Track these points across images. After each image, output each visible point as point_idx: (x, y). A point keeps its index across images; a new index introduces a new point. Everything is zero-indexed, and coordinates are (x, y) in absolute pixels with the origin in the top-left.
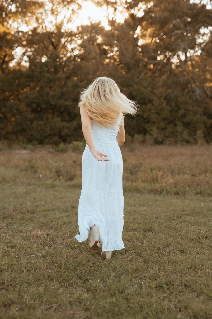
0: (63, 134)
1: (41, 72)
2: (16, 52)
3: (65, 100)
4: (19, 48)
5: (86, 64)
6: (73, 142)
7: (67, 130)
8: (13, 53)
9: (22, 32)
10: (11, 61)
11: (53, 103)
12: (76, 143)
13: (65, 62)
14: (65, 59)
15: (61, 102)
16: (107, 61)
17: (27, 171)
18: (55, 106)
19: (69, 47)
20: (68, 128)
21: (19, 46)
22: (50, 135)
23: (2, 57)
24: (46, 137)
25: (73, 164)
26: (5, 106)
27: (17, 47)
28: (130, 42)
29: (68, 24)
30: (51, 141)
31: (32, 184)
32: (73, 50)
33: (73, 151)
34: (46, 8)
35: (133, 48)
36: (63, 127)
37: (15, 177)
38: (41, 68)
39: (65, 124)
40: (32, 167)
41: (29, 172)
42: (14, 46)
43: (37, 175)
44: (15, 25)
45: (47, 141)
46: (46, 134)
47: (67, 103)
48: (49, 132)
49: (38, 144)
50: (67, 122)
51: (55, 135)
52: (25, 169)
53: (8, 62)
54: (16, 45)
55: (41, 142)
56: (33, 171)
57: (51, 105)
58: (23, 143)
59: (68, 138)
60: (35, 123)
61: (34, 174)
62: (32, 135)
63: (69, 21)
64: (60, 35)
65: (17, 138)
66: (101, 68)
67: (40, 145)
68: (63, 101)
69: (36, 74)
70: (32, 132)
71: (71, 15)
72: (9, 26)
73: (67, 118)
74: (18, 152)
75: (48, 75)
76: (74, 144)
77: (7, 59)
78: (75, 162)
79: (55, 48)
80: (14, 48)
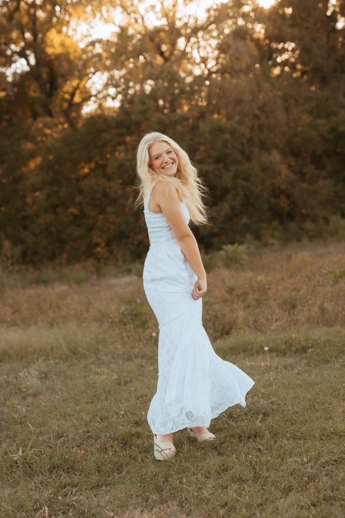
1: (144, 112)
2: (93, 83)
4: (98, 74)
5: (234, 81)
6: (224, 247)
8: (88, 85)
9: (100, 41)
10: (85, 103)
12: (230, 248)
13: (191, 85)
14: (189, 80)
16: (277, 71)
17: (125, 324)
19: (196, 56)
21: (98, 70)
23: (67, 96)
25: (227, 296)
26: (81, 192)
27: (94, 74)
28: (319, 25)
29: (188, 7)
31: (136, 357)
32: (204, 60)
33: (228, 266)
35: (328, 37)
37: (98, 343)
38: (144, 103)
40: (136, 315)
41: (129, 326)
42: (88, 71)
43: (147, 332)
44: (83, 28)
52: (121, 321)
53: (79, 106)
54: (92, 70)
56: (138, 323)
58: (124, 261)
59: (215, 240)
61: (140, 330)
62: (140, 243)
64: (174, 33)
65: (111, 252)
66: (266, 86)
69: (133, 117)
70: (140, 238)
72: (70, 33)
74: (113, 281)
76: (226, 252)
77: (77, 99)
78: (231, 290)
79: (166, 60)
80: (87, 75)
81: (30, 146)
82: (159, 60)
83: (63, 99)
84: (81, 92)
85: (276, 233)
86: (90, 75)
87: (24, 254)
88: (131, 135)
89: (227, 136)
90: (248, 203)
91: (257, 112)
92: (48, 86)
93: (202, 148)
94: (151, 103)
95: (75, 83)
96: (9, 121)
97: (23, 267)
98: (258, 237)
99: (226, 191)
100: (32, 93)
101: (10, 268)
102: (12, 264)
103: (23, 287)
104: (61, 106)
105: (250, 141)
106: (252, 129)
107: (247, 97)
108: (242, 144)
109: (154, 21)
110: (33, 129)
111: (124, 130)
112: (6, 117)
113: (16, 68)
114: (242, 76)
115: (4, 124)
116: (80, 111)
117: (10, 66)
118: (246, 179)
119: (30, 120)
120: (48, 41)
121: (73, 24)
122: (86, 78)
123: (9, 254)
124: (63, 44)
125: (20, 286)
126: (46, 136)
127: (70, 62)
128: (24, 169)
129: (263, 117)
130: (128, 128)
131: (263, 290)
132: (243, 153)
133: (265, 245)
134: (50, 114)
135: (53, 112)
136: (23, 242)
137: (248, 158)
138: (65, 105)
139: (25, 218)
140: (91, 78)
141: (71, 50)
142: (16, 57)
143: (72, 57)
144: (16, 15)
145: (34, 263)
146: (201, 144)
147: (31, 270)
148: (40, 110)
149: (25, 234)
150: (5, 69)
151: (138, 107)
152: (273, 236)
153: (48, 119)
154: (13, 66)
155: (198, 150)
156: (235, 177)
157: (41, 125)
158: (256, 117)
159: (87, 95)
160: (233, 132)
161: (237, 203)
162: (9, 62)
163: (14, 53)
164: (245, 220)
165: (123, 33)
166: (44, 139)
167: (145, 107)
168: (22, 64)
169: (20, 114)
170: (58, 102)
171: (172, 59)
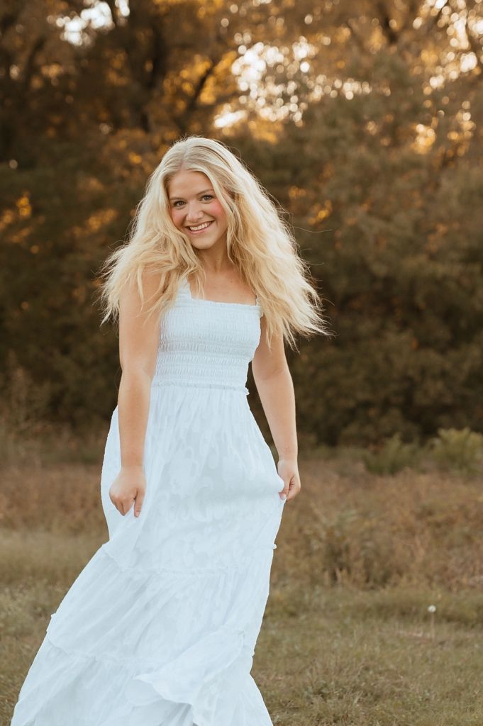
0: (420, 399)
1: (332, 142)
2: (245, 66)
3: (433, 257)
4: (259, 46)
7: (440, 385)
8: (236, 69)
10: (221, 107)
11: (380, 270)
15: (412, 264)
18: (389, 281)
20: (444, 374)
22: (367, 405)
23: (187, 88)
24: (352, 414)
27: (249, 46)
30: (369, 430)
36: (423, 372)
38: (333, 125)
39: (432, 358)
42: (238, 39)
45: (352, 429)
46: (351, 404)
47: (441, 269)
48: (362, 396)
49: (318, 444)
50: (442, 352)
51: (386, 405)
53: (210, 111)
54: (248, 37)
57: (374, 278)
59: (444, 419)
67: (323, 450)
68: (422, 259)
69: (309, 149)
73: (443, 333)
75: (362, 151)
77: (207, 97)
79: (392, 37)
80: (236, 48)
81: (94, 184)
82: (376, 40)
83: (179, 93)
84: (218, 83)
86: (242, 49)
87: (55, 403)
88: (301, 185)
92: (149, 66)
93: (442, 229)
94: (349, 126)
95: (200, 67)
96: (61, 128)
97: (50, 427)
100: (113, 77)
101: (23, 426)
102: (27, 418)
103: (44, 465)
104: (172, 107)
110: (106, 151)
111: (287, 175)
112: (56, 119)
113: (90, 21)
115: (51, 133)
116: (212, 121)
117: (79, 13)
119: (106, 129)
122: (232, 54)
123: (23, 396)
125: (38, 462)
126: (130, 167)
127: (198, 25)
128: (78, 231)
130: (296, 172)
134: (144, 124)
135: (152, 119)
136: (57, 377)
138: (181, 105)
139: (68, 329)
140: (242, 55)
143: (202, 13)
145: (74, 423)
146: (441, 220)
147: (66, 434)
148: (125, 113)
149: (62, 363)
150: (67, 18)
151: (320, 131)
153: (139, 134)
154: (86, 14)
155: (433, 231)
157: (122, 144)
159: (230, 90)
166: (126, 173)
167: (335, 133)
168: (102, 13)
169: (84, 117)
170: (166, 100)
171: (406, 37)
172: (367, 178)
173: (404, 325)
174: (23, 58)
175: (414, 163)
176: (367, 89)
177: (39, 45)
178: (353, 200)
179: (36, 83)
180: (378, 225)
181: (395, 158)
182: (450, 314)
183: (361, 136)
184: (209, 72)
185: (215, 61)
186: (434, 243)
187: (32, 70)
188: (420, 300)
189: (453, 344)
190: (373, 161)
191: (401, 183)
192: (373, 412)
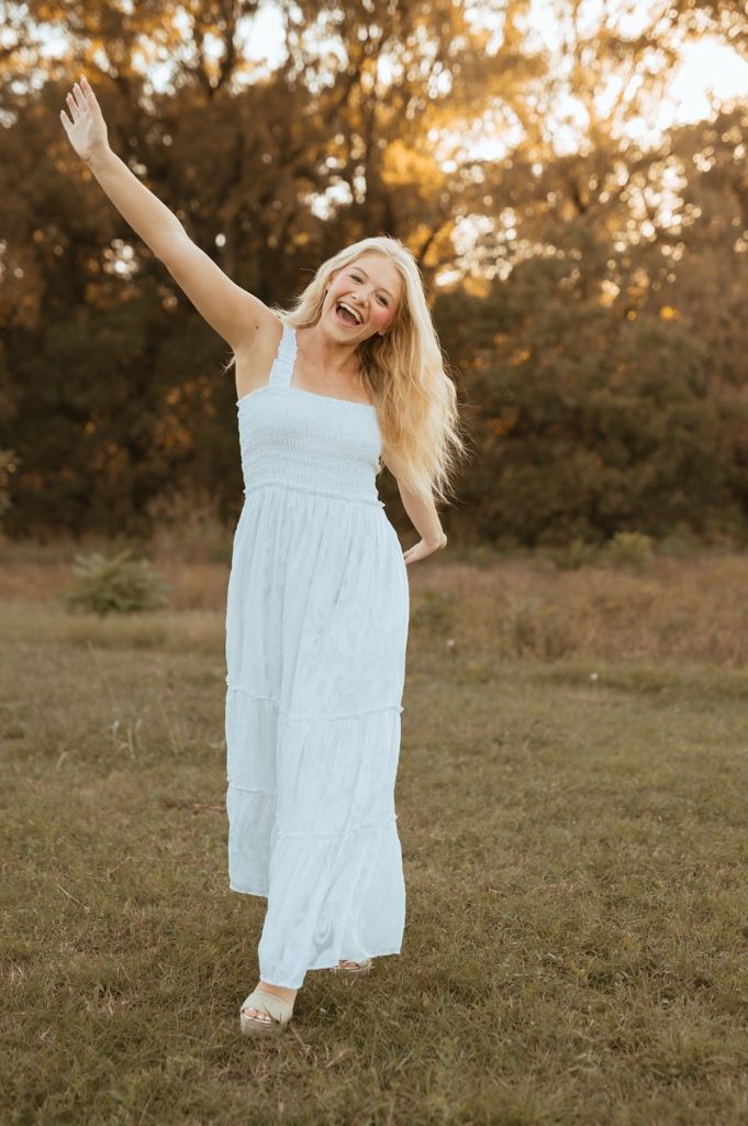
0: (604, 509)
1: (530, 297)
3: (616, 391)
4: (474, 216)
6: (618, 537)
7: (620, 497)
9: (481, 163)
11: (570, 402)
12: (626, 539)
14: (621, 246)
15: (599, 397)
18: (578, 411)
20: (623, 489)
21: (474, 212)
22: (559, 514)
24: (547, 522)
27: (465, 216)
29: (628, 124)
31: (420, 671)
32: (652, 213)
33: (618, 567)
34: (553, 73)
36: (607, 486)
38: (532, 282)
39: (614, 475)
42: (455, 211)
44: (451, 141)
45: (548, 534)
46: (547, 513)
47: (621, 401)
48: (556, 505)
49: (518, 546)
51: (575, 514)
53: (433, 271)
54: (464, 209)
55: (530, 541)
60: (508, 474)
61: (438, 638)
62: (498, 515)
63: (634, 110)
68: (606, 393)
69: (512, 303)
70: (498, 505)
71: (638, 89)
73: (622, 453)
75: (555, 305)
76: (619, 543)
77: (431, 259)
78: (599, 601)
79: (582, 209)
80: (454, 218)
82: (569, 212)
84: (439, 248)
85: (731, 527)
86: (458, 218)
88: (505, 331)
89: (666, 352)
90: (690, 469)
91: (727, 315)
93: (622, 368)
94: (544, 283)
95: (423, 236)
98: (698, 528)
99: (654, 444)
105: (708, 363)
106: (713, 344)
107: (712, 288)
108: (694, 369)
109: (569, 142)
111: (495, 323)
114: (708, 252)
116: (433, 280)
118: (690, 428)
120: (387, 161)
121: (433, 135)
122: (449, 224)
124: (411, 169)
127: (421, 201)
129: (736, 325)
130: (501, 321)
131: (645, 605)
132: (692, 384)
133: (709, 544)
137: (701, 393)
140: (459, 224)
141: (423, 180)
142: (335, 179)
143: (424, 192)
144: (343, 112)
146: (621, 361)
150: (314, 195)
151: (521, 288)
152: (724, 531)
155: (614, 369)
156: (673, 422)
158: (724, 324)
159: (449, 254)
160: (678, 346)
161: (669, 468)
162: (321, 185)
163: (332, 172)
164: (678, 497)
165: (518, 158)
171: (593, 210)
172: (560, 327)
173: (590, 448)
174: (278, 230)
175: (599, 314)
176: (561, 254)
177: (291, 219)
178: (548, 345)
179: (290, 250)
180: (568, 365)
181: (583, 309)
182: (629, 439)
183: (554, 292)
184: (431, 240)
185: (436, 229)
186: (616, 380)
187: (285, 239)
188: (604, 426)
189: (631, 463)
190: (566, 312)
191: (589, 331)
192: (564, 520)
